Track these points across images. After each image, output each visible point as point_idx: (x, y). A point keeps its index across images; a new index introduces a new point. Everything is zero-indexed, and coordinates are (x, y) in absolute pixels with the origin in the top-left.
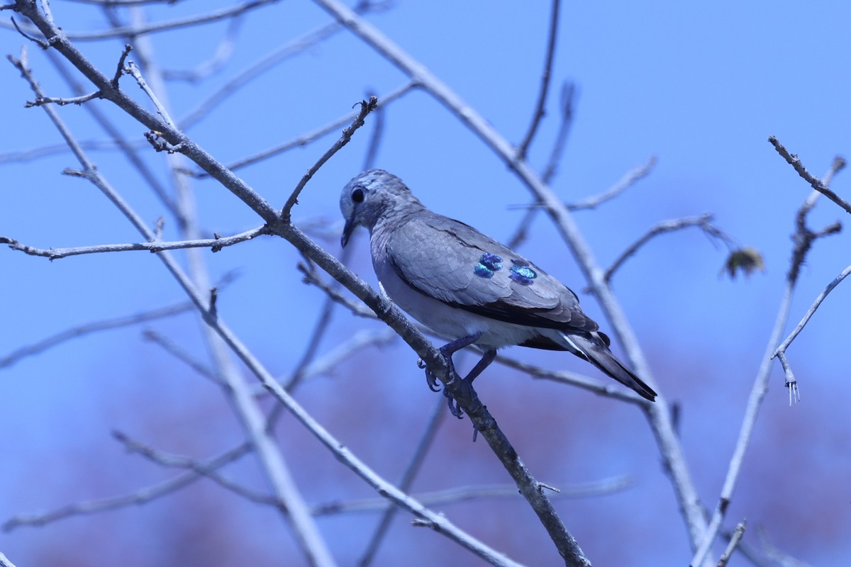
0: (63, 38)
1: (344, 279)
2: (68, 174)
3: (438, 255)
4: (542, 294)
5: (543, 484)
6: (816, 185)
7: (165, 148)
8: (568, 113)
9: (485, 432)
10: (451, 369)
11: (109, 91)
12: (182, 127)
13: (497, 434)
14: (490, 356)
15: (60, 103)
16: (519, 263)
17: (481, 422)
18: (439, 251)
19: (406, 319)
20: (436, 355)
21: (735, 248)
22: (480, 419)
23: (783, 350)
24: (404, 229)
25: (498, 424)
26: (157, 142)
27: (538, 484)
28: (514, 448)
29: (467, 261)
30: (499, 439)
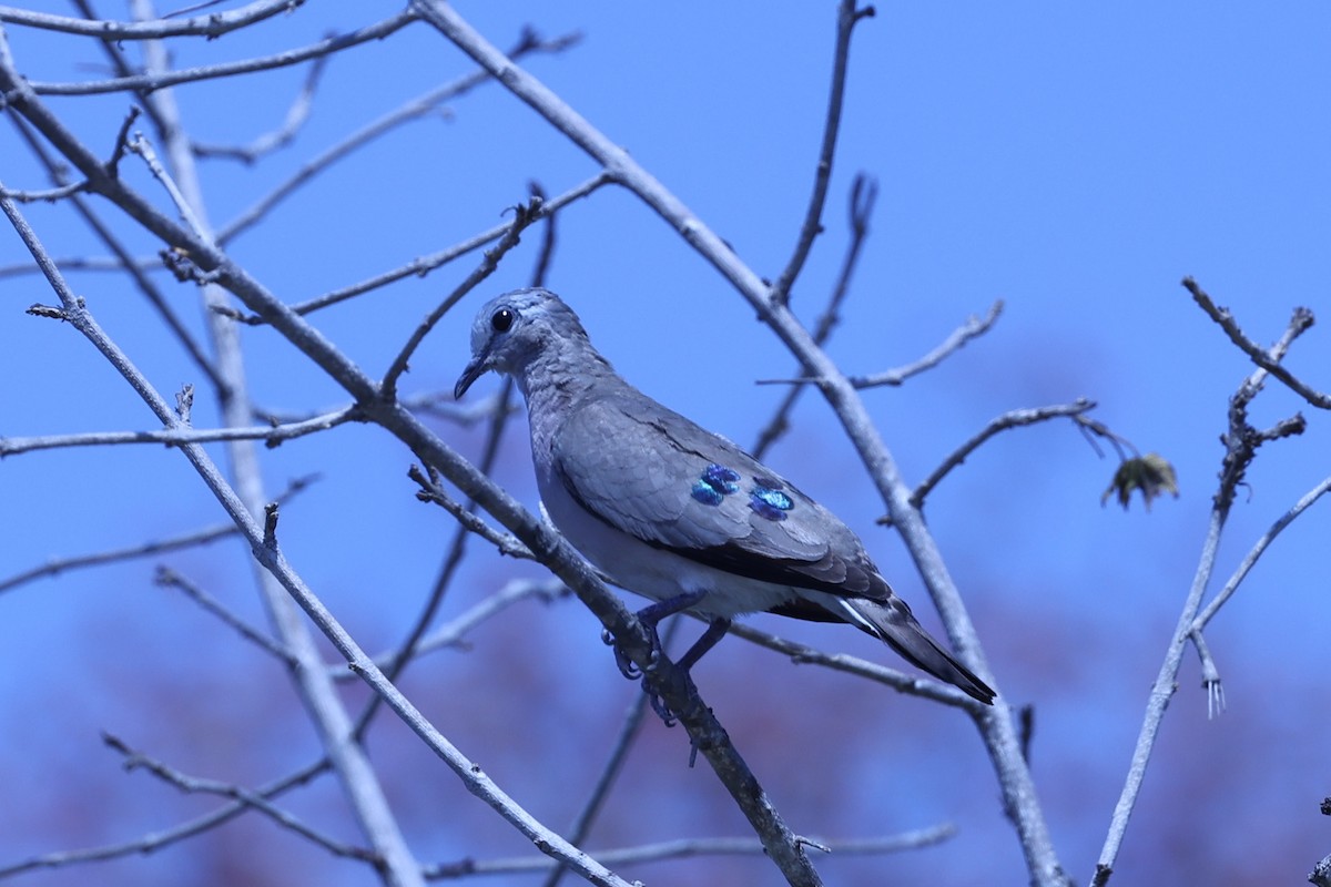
0: (29, 94)
1: (481, 497)
2: (38, 313)
3: (634, 464)
4: (800, 536)
5: (804, 839)
6: (1258, 357)
7: (192, 276)
8: (859, 229)
9: (709, 752)
10: (655, 645)
11: (103, 181)
12: (222, 242)
13: (729, 756)
14: (720, 627)
15: (21, 199)
16: (766, 484)
17: (703, 735)
18: (636, 457)
19: (582, 564)
20: (631, 624)
21: (1130, 456)
22: (701, 729)
23: (1199, 627)
24: (582, 415)
25: (730, 738)
26: (180, 267)
27: (795, 838)
28: (756, 778)
29: (681, 475)
30: (733, 762)
